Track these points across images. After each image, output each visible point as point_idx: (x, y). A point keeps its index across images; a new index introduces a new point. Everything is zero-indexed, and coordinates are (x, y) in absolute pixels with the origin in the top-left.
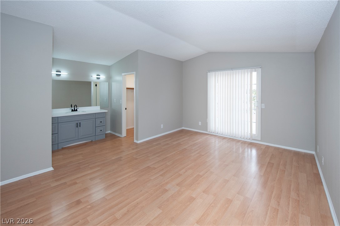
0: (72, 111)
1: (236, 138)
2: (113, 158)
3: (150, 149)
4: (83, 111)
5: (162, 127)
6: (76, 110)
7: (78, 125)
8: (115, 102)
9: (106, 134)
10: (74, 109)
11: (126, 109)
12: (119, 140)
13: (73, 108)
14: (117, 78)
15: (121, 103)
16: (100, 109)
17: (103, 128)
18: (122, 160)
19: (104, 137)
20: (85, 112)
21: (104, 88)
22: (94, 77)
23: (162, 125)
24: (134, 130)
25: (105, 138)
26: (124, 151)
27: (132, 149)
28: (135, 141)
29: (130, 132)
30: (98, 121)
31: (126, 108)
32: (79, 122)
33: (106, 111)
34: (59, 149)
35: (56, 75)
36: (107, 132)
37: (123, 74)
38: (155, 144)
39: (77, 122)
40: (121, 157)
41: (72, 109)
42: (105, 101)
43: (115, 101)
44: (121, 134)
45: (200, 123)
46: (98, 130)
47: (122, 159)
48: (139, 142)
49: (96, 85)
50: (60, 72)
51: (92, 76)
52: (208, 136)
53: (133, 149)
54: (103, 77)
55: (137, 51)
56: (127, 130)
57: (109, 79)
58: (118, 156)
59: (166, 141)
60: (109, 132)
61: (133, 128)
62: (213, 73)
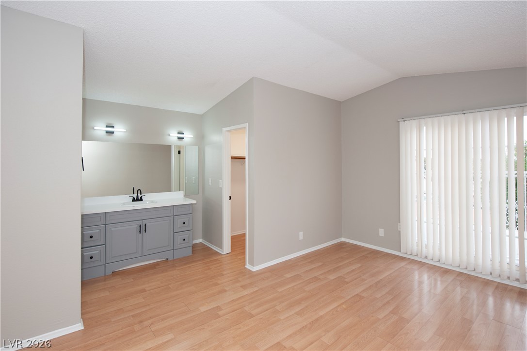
0: (133, 201)
1: (483, 275)
2: (203, 309)
3: (280, 290)
4: (152, 202)
5: (301, 238)
6: (141, 199)
7: (143, 229)
8: (210, 184)
9: (194, 246)
10: (137, 196)
11: (230, 199)
12: (216, 260)
13: (135, 196)
14: (215, 138)
15: (220, 186)
16: (183, 197)
17: (188, 235)
18: (219, 317)
19: (189, 252)
20: (156, 202)
21: (191, 158)
22: (172, 136)
23: (301, 234)
24: (245, 240)
25: (191, 254)
26: (226, 291)
27: (242, 287)
28: (248, 266)
29: (238, 242)
30: (179, 221)
31: (230, 197)
32: (144, 222)
33: (194, 202)
34: (107, 274)
35: (105, 132)
36: (195, 242)
37: (225, 129)
38: (288, 276)
39: (140, 223)
40: (219, 308)
41: (134, 198)
42: (194, 182)
43: (210, 181)
44: (221, 247)
45: (381, 232)
46: (179, 238)
47: (220, 313)
48: (255, 269)
49: (179, 152)
50: (113, 127)
51: (169, 135)
52: (403, 264)
53: (244, 287)
54: (188, 136)
55: (251, 81)
56: (233, 238)
57: (200, 139)
58: (213, 305)
59: (311, 270)
60: (200, 241)
61: (244, 235)
62: (414, 123)
